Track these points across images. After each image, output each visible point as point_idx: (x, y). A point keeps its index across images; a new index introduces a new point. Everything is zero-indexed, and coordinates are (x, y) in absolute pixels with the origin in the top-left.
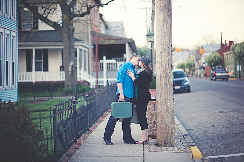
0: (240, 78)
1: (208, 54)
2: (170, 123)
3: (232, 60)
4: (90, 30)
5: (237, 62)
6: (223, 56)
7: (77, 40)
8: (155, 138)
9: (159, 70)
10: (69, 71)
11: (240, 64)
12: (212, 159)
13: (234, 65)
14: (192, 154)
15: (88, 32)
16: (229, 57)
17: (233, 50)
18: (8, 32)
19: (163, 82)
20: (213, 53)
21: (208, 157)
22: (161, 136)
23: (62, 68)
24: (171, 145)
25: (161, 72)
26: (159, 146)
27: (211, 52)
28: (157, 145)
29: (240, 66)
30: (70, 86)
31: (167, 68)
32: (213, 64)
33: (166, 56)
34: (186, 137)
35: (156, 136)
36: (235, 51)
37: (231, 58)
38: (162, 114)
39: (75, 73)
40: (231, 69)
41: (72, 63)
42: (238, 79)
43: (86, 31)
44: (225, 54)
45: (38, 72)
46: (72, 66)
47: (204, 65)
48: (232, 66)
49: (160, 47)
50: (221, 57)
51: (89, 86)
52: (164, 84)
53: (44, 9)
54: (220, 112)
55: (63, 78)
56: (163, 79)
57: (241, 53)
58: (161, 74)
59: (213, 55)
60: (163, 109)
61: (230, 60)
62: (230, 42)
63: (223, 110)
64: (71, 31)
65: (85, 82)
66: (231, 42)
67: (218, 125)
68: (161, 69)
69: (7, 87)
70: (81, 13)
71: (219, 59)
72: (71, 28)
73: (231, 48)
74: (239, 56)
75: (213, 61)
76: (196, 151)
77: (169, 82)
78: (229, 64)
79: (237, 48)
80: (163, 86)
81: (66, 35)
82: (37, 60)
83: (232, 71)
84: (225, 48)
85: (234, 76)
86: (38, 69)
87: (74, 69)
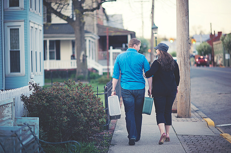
0: (229, 65)
1: (198, 44)
2: (188, 100)
3: (221, 49)
4: (95, 23)
5: (226, 51)
6: (212, 45)
7: (87, 32)
8: (176, 112)
9: (179, 58)
10: (80, 60)
11: (229, 53)
12: (223, 126)
13: (222, 54)
14: (207, 123)
15: (93, 25)
16: (218, 46)
17: (223, 40)
18: (36, 26)
19: (183, 68)
20: (203, 42)
21: (219, 126)
22: (181, 110)
23: (73, 57)
24: (189, 116)
25: (181, 60)
26: (180, 118)
27: (201, 41)
28: (178, 117)
29: (229, 55)
30: (82, 73)
31: (186, 56)
32: (203, 53)
33: (185, 47)
34: (197, 111)
35: (177, 111)
36: (224, 41)
37: (220, 47)
38: (182, 93)
39: (85, 61)
40: (220, 58)
41: (83, 53)
42: (227, 66)
43: (92, 24)
44: (214, 43)
45: (52, 61)
46: (83, 55)
47: (194, 54)
48: (221, 54)
49: (180, 40)
50: (211, 46)
51: (97, 73)
52: (183, 69)
53: (58, 5)
54: (220, 94)
55: (74, 66)
56: (183, 65)
57: (230, 42)
58: (181, 62)
59: (203, 45)
60: (183, 88)
61: (219, 49)
62: (218, 32)
63: (222, 92)
64: (82, 25)
65: (93, 69)
66: (220, 33)
67: (220, 103)
68: (181, 58)
69: (36, 73)
70: (92, 8)
71: (209, 48)
72: (83, 22)
73: (221, 38)
74: (228, 45)
75: (203, 50)
76: (209, 121)
77: (187, 67)
78: (218, 53)
79: (226, 38)
80: (182, 71)
81: (77, 28)
82: (51, 49)
83: (221, 59)
84: (214, 38)
85: (223, 64)
86: (51, 58)
87: (85, 58)
